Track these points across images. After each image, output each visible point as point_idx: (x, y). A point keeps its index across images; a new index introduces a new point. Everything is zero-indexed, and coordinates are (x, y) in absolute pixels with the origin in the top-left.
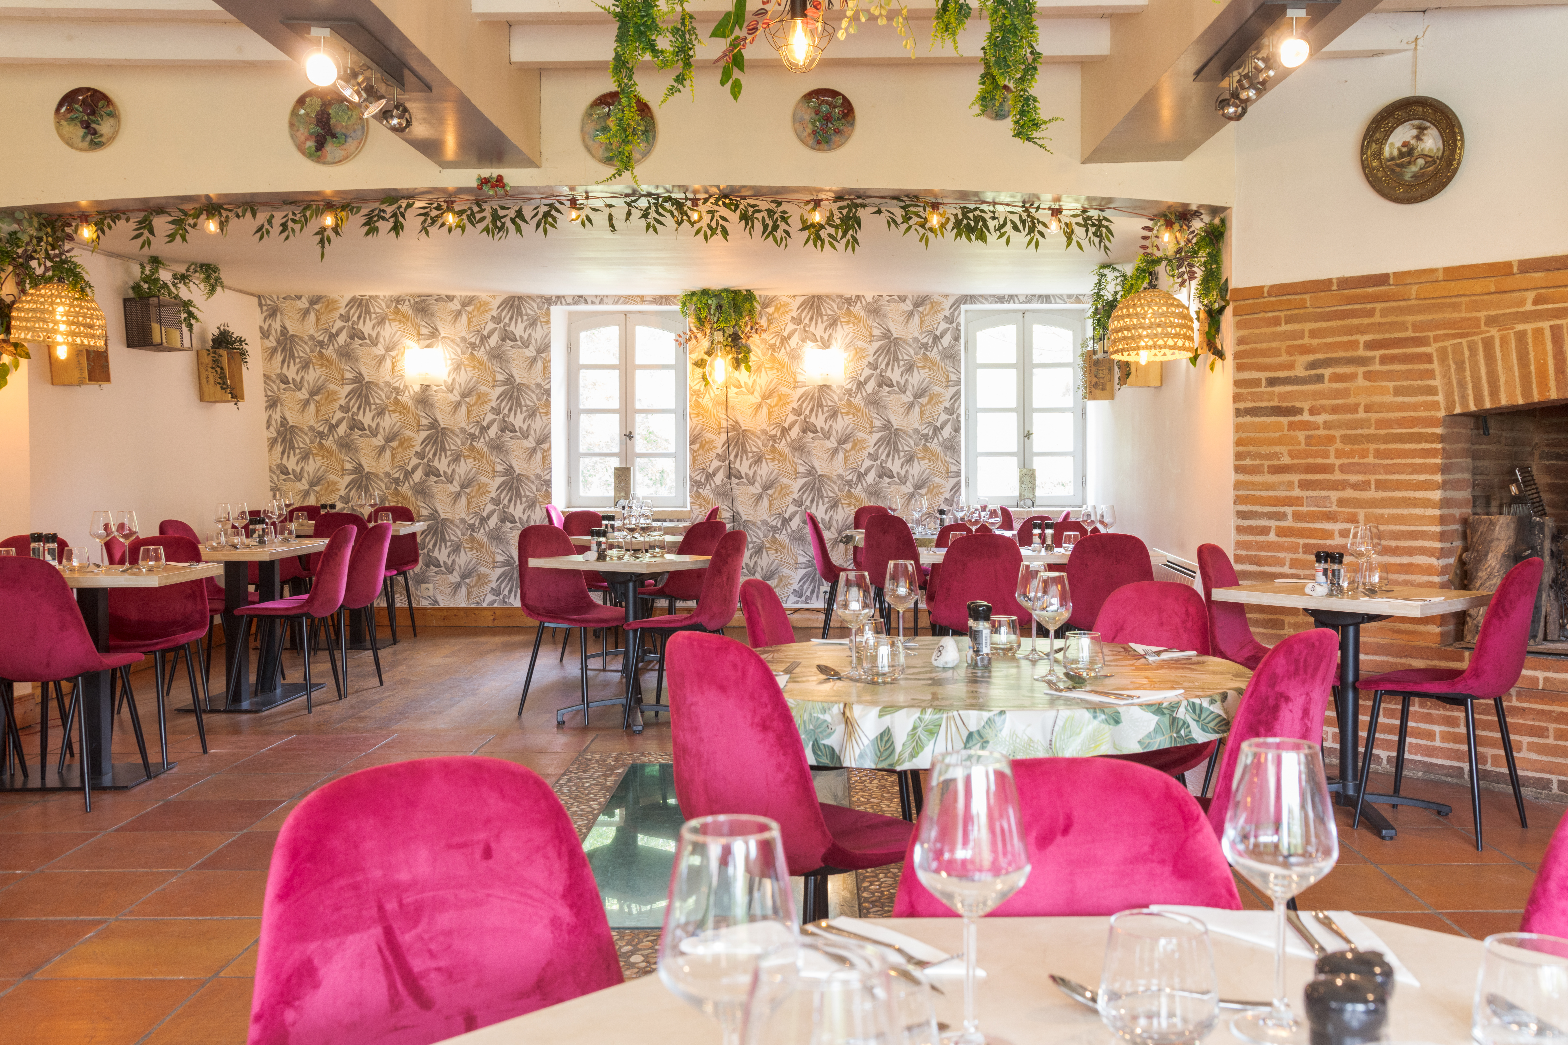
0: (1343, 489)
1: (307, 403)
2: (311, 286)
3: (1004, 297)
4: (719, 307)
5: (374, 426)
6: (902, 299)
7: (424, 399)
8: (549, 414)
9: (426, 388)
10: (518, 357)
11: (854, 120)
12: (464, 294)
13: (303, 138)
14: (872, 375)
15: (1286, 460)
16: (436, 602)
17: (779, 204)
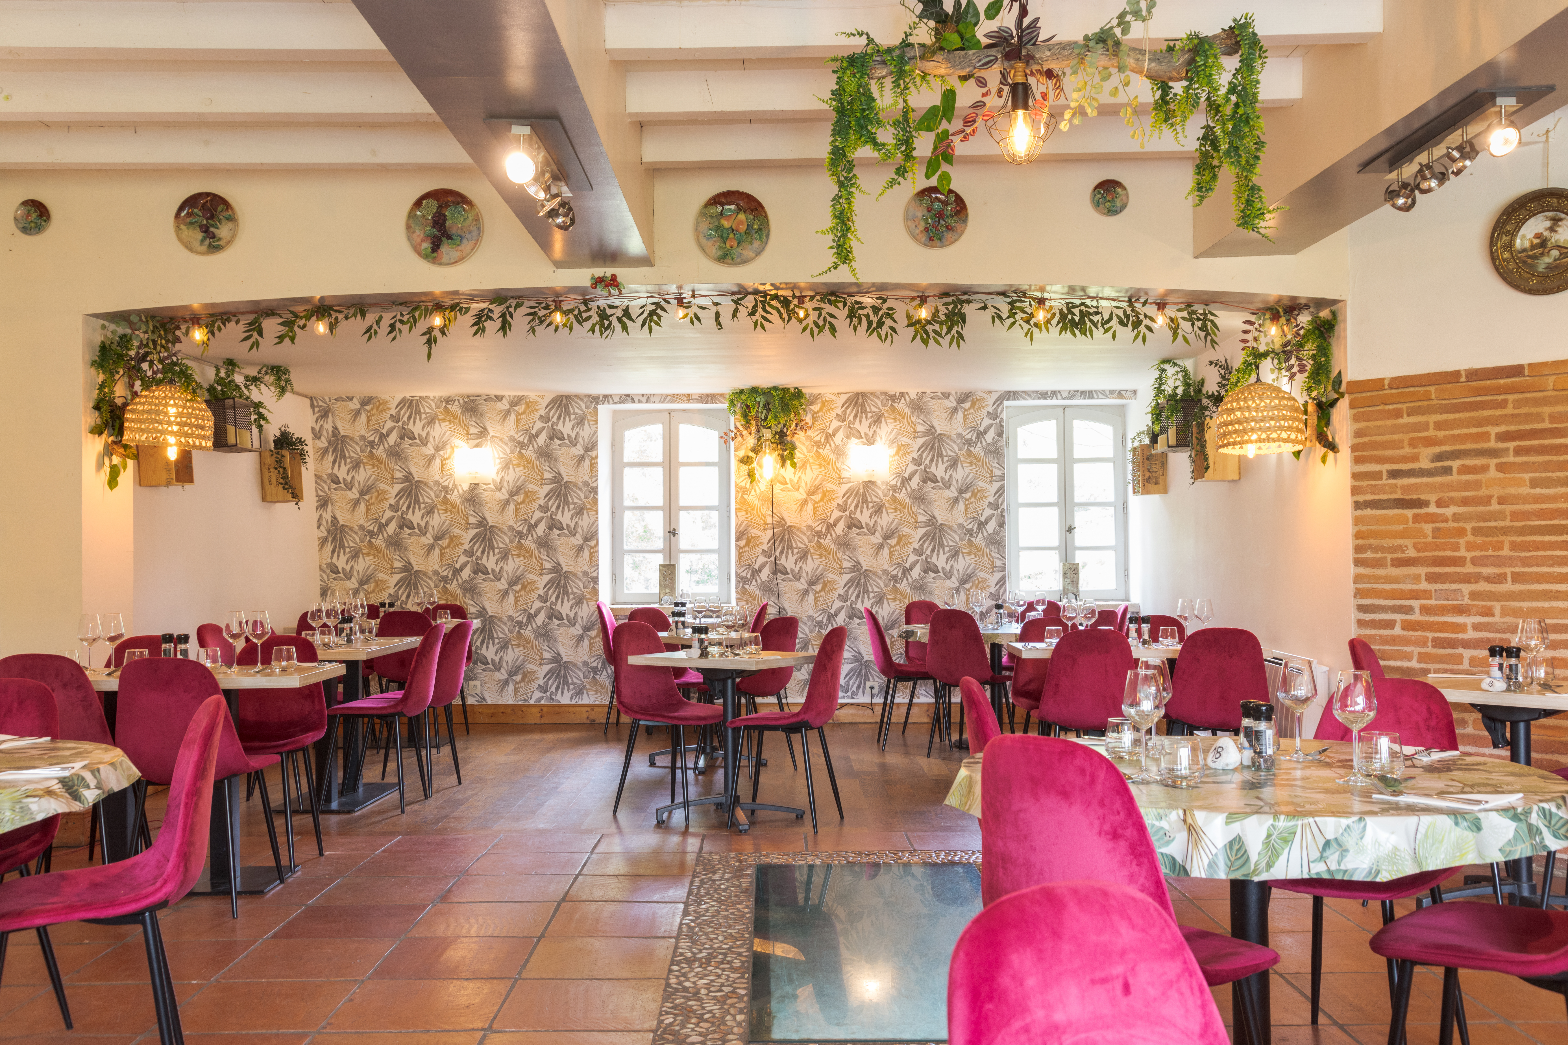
0: (1476, 582)
1: (357, 502)
2: (362, 388)
3: (1046, 393)
4: (767, 405)
5: (423, 524)
6: (946, 395)
7: (473, 497)
8: (596, 511)
9: (475, 486)
10: (565, 456)
11: (967, 217)
12: (513, 394)
13: (419, 240)
14: (917, 471)
15: (1412, 553)
16: (484, 699)
17: (885, 300)
